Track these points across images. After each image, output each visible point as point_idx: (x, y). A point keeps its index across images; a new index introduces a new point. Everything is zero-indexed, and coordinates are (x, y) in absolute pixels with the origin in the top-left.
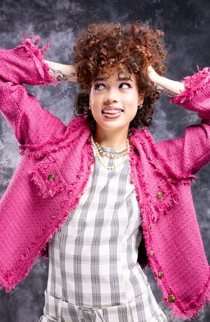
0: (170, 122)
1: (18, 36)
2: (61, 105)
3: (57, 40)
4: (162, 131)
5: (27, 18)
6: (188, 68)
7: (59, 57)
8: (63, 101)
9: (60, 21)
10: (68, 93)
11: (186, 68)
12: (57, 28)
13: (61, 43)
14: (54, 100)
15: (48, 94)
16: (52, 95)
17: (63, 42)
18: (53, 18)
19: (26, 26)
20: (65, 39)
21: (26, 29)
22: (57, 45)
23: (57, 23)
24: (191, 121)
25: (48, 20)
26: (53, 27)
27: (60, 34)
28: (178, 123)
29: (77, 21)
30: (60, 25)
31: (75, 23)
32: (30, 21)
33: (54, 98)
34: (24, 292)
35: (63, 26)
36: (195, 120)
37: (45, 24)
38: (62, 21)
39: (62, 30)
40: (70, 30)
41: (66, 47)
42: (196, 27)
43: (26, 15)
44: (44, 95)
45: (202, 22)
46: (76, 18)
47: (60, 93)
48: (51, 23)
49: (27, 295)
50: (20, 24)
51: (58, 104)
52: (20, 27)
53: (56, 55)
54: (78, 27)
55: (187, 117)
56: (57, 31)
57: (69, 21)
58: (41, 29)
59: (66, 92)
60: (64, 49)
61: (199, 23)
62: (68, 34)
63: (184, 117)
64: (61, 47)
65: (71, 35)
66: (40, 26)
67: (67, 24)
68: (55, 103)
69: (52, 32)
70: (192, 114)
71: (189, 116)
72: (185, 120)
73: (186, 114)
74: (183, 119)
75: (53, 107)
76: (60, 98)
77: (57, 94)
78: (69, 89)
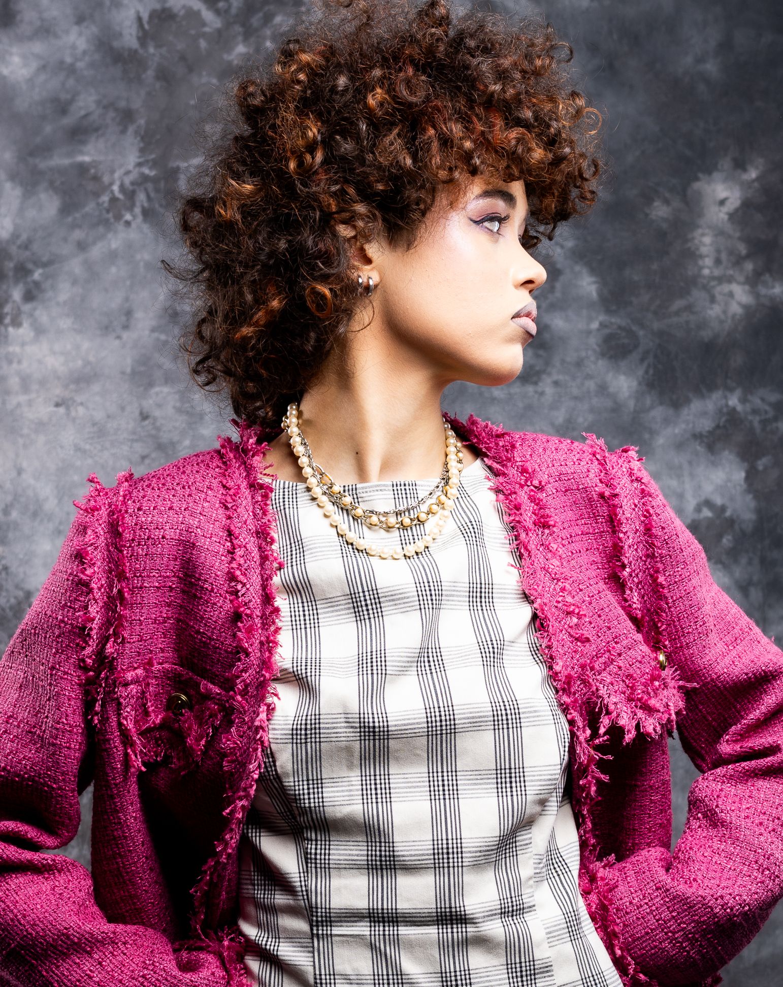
0: (617, 320)
2: (112, 256)
4: (579, 364)
6: (700, 60)
7: (91, 30)
8: (116, 240)
10: (141, 197)
11: (689, 60)
14: (78, 234)
15: (48, 205)
16: (66, 209)
24: (715, 311)
28: (656, 326)
33: (74, 226)
36: (735, 309)
44: (31, 213)
47: (105, 198)
51: (96, 251)
53: (80, 20)
55: (698, 295)
59: (130, 195)
63: (684, 292)
68: (82, 246)
70: (720, 280)
71: (705, 288)
72: (689, 308)
73: (693, 282)
74: (679, 304)
75: (75, 266)
76: (106, 223)
77: (90, 207)
78: (145, 179)
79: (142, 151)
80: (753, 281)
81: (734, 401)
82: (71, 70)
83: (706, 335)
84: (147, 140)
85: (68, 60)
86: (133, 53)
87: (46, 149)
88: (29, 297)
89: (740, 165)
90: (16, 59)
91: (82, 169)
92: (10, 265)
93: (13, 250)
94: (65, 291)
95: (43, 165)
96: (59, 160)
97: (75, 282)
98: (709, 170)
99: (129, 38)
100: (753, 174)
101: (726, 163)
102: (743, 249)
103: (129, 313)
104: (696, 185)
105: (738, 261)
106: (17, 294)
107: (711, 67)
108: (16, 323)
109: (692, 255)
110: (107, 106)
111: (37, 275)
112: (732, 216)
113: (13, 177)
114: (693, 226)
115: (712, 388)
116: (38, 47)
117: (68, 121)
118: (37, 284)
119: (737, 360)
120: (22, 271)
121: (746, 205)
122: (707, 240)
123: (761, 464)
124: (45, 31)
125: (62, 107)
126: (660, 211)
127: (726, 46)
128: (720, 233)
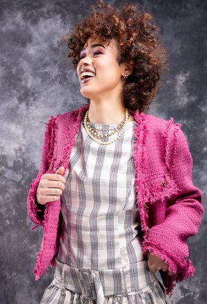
0: (160, 105)
1: (7, 24)
3: (46, 27)
5: (16, 6)
6: (176, 51)
7: (48, 44)
8: (53, 88)
9: (48, 8)
10: (58, 79)
11: (174, 51)
12: (46, 15)
13: (50, 30)
14: (45, 87)
15: (39, 80)
16: (42, 81)
17: (52, 29)
18: (41, 6)
19: (15, 14)
20: (54, 26)
21: (15, 17)
22: (46, 32)
23: (45, 10)
24: (180, 103)
25: (36, 7)
26: (42, 14)
27: (48, 21)
28: (168, 106)
29: (65, 8)
30: (48, 12)
31: (63, 9)
32: (18, 9)
33: (44, 85)
34: (22, 276)
35: (51, 13)
36: (185, 103)
37: (34, 12)
38: (50, 9)
39: (50, 17)
40: (59, 16)
41: (55, 33)
42: (183, 10)
43: (15, 3)
44: (35, 82)
45: (189, 6)
46: (64, 5)
47: (51, 79)
48: (39, 10)
49: (25, 279)
50: (9, 13)
51: (49, 90)
52: (8, 15)
53: (46, 41)
54: (66, 13)
55: (177, 100)
56: (46, 18)
57: (57, 7)
58: (30, 17)
59: (56, 78)
60: (53, 36)
61: (185, 7)
62: (56, 20)
63: (174, 99)
64: (50, 34)
65: (59, 21)
66: (29, 13)
67: (55, 11)
68: (46, 89)
69: (41, 19)
70: (182, 96)
71: (179, 99)
72: (175, 102)
73: (176, 97)
74: (173, 101)
75: (45, 93)
76: (51, 84)
77: (48, 81)
78: (59, 75)
79: (59, 69)
80: (188, 97)
81: (185, 122)
82: (44, 52)
83: (178, 108)
84: (60, 66)
85: (43, 50)
86: (57, 48)
87: (38, 69)
88: (34, 100)
89: (185, 72)
90: (32, 50)
91: (46, 73)
92: (30, 93)
93: (31, 90)
94: (42, 99)
95: (38, 72)
96: (41, 71)
97: (44, 96)
98: (179, 74)
99: (56, 45)
100: (188, 74)
101: (182, 72)
102: (186, 90)
103: (56, 103)
104: (176, 77)
105: (185, 93)
106: (32, 99)
107: (179, 52)
108: (31, 105)
109: (175, 91)
110: (51, 59)
111: (36, 95)
112: (184, 83)
113: (31, 74)
114: (175, 85)
115: (180, 119)
116: (37, 47)
117: (43, 63)
118: (36, 97)
119: (185, 113)
120: (33, 94)
121: (187, 81)
122: (178, 88)
123: (191, 136)
124: (38, 44)
125: (42, 60)
126: (169, 82)
127: (182, 48)
128: (181, 87)
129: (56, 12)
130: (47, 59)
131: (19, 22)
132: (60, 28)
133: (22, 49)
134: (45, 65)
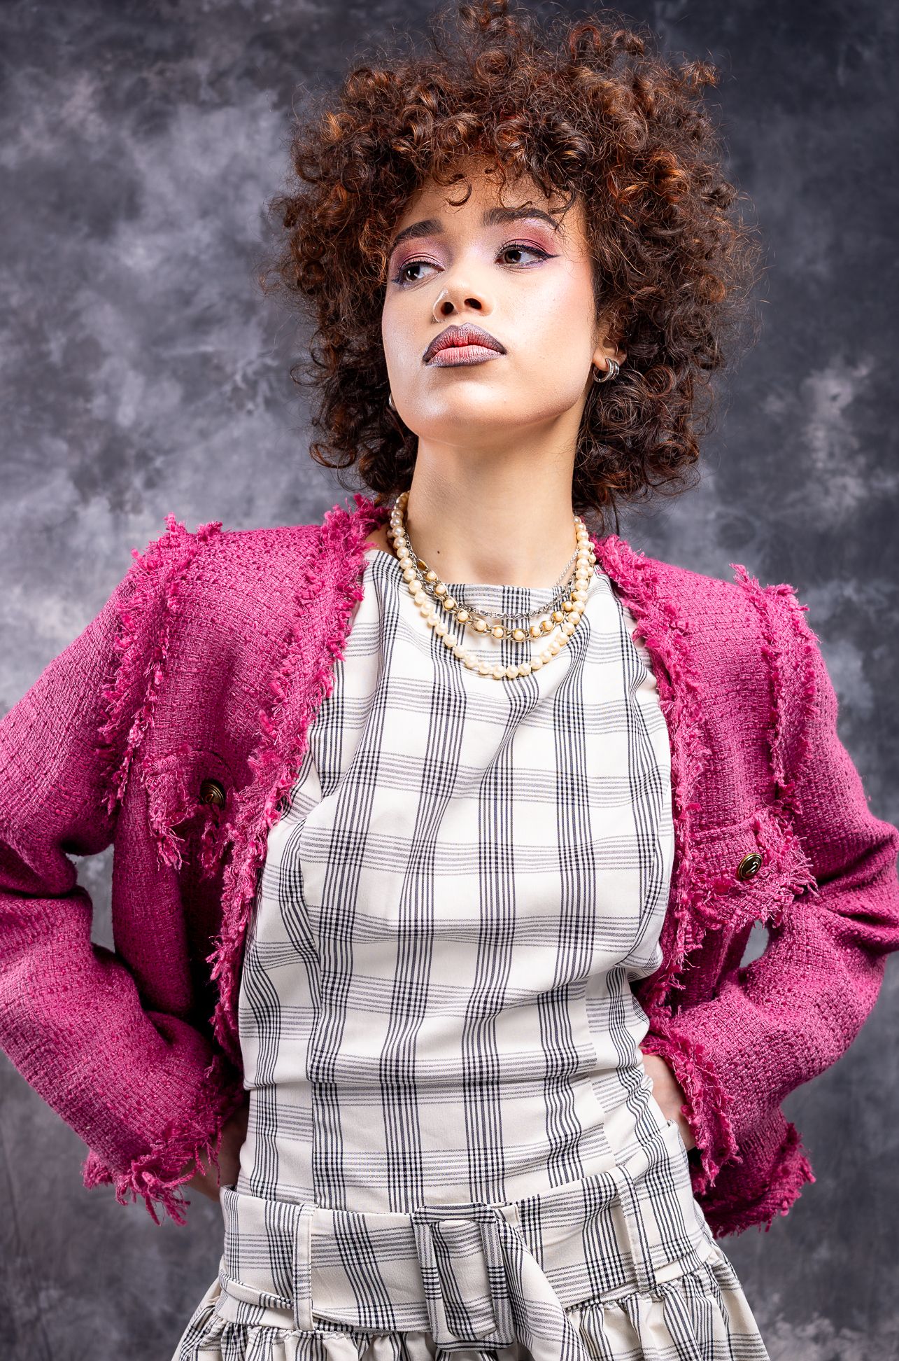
0: (735, 511)
1: (27, 134)
2: (234, 445)
3: (206, 147)
4: (697, 553)
5: (65, 50)
6: (811, 261)
7: (217, 223)
8: (239, 428)
9: (216, 60)
10: (263, 387)
11: (800, 261)
12: (205, 94)
13: (223, 161)
14: (200, 423)
15: (171, 394)
16: (189, 398)
17: (235, 157)
18: (185, 49)
19: (63, 86)
20: (241, 143)
21: (61, 99)
22: (205, 169)
23: (201, 68)
24: (829, 503)
25: (161, 55)
26: (188, 90)
27: (218, 118)
28: (772, 517)
29: (298, 60)
30: (217, 78)
31: (288, 67)
32: (77, 61)
33: (195, 415)
34: (84, 1307)
35: (231, 83)
36: (849, 501)
37: (150, 75)
38: (226, 61)
39: (225, 102)
40: (265, 98)
41: (249, 176)
42: (842, 74)
43: (61, 34)
44: (153, 401)
45: (868, 54)
46: (290, 46)
47: (227, 388)
48: (175, 70)
49: (98, 1322)
50: (35, 80)
51: (218, 440)
52: (34, 92)
53: (204, 214)
54: (301, 85)
55: (812, 488)
56: (205, 107)
57: (261, 58)
58: (133, 99)
59: (253, 385)
60: (237, 187)
61: (853, 60)
62: (254, 116)
63: (799, 484)
64: (224, 178)
65: (268, 122)
66: (127, 82)
67: (250, 73)
68: (204, 434)
69: (185, 111)
70: (835, 472)
71: (820, 481)
72: (804, 500)
73: (806, 475)
74: (793, 496)
75: (197, 453)
76: (229, 412)
77: (212, 396)
78: (267, 369)
79: (265, 342)
80: (866, 474)
81: (849, 591)
82: (195, 262)
83: (821, 526)
84: (270, 332)
85: (192, 252)
86: (256, 247)
87: (168, 339)
88: (150, 484)
89: (851, 362)
90: (140, 251)
91: (205, 359)
92: (131, 453)
93: (135, 437)
94: (186, 479)
95: (166, 354)
96: (183, 350)
97: (196, 469)
98: (821, 366)
100: (863, 371)
101: (837, 360)
102: (855, 443)
103: (250, 501)
104: (809, 382)
105: (851, 455)
106: (138, 481)
107: (822, 268)
108: (137, 510)
109: (805, 448)
110: (231, 297)
111: (159, 462)
112: (844, 411)
113: (136, 365)
114: (806, 420)
115: (827, 577)
116: (162, 240)
117: (191, 312)
118: (158, 472)
119: (852, 551)
120: (144, 458)
121: (858, 400)
122: (821, 434)
123: (877, 653)
124: (170, 224)
125: (185, 299)
126: (774, 406)
127: (836, 248)
128: (832, 427)
129: (254, 76)
130: (210, 294)
131: (82, 123)
132: (272, 154)
133: (93, 247)
134: (202, 324)
